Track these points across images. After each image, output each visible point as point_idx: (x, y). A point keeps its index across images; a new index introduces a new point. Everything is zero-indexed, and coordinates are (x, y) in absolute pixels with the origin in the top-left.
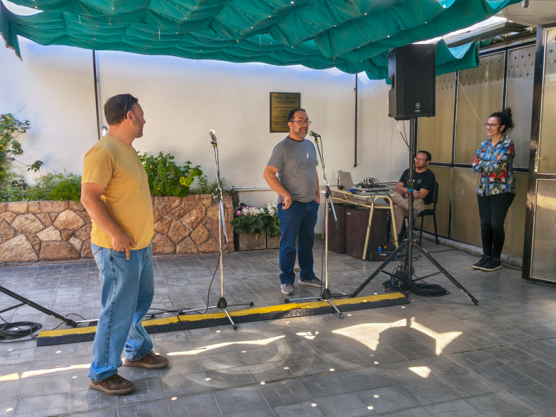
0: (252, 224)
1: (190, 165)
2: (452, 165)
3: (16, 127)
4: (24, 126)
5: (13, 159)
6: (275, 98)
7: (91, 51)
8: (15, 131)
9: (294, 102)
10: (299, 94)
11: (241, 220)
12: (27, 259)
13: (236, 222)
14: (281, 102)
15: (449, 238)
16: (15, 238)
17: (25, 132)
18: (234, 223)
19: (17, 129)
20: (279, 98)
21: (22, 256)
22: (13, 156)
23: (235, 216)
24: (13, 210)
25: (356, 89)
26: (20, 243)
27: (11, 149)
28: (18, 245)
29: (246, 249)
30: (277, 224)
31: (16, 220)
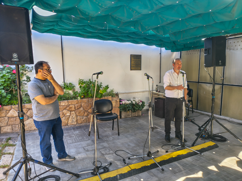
0: (127, 107)
1: (101, 84)
2: (198, 82)
3: (27, 69)
4: (31, 69)
5: (26, 84)
6: (133, 57)
7: (60, 36)
8: (27, 71)
9: (139, 58)
10: (141, 55)
11: (123, 106)
12: (33, 129)
13: (121, 107)
14: (135, 58)
15: (197, 109)
16: (28, 120)
17: (31, 71)
18: (120, 107)
19: (27, 70)
20: (134, 57)
21: (31, 128)
22: (26, 82)
23: (120, 105)
24: (27, 107)
25: (160, 54)
26: (30, 122)
27: (26, 79)
28: (29, 123)
29: (124, 117)
30: (136, 107)
31: (28, 112)
